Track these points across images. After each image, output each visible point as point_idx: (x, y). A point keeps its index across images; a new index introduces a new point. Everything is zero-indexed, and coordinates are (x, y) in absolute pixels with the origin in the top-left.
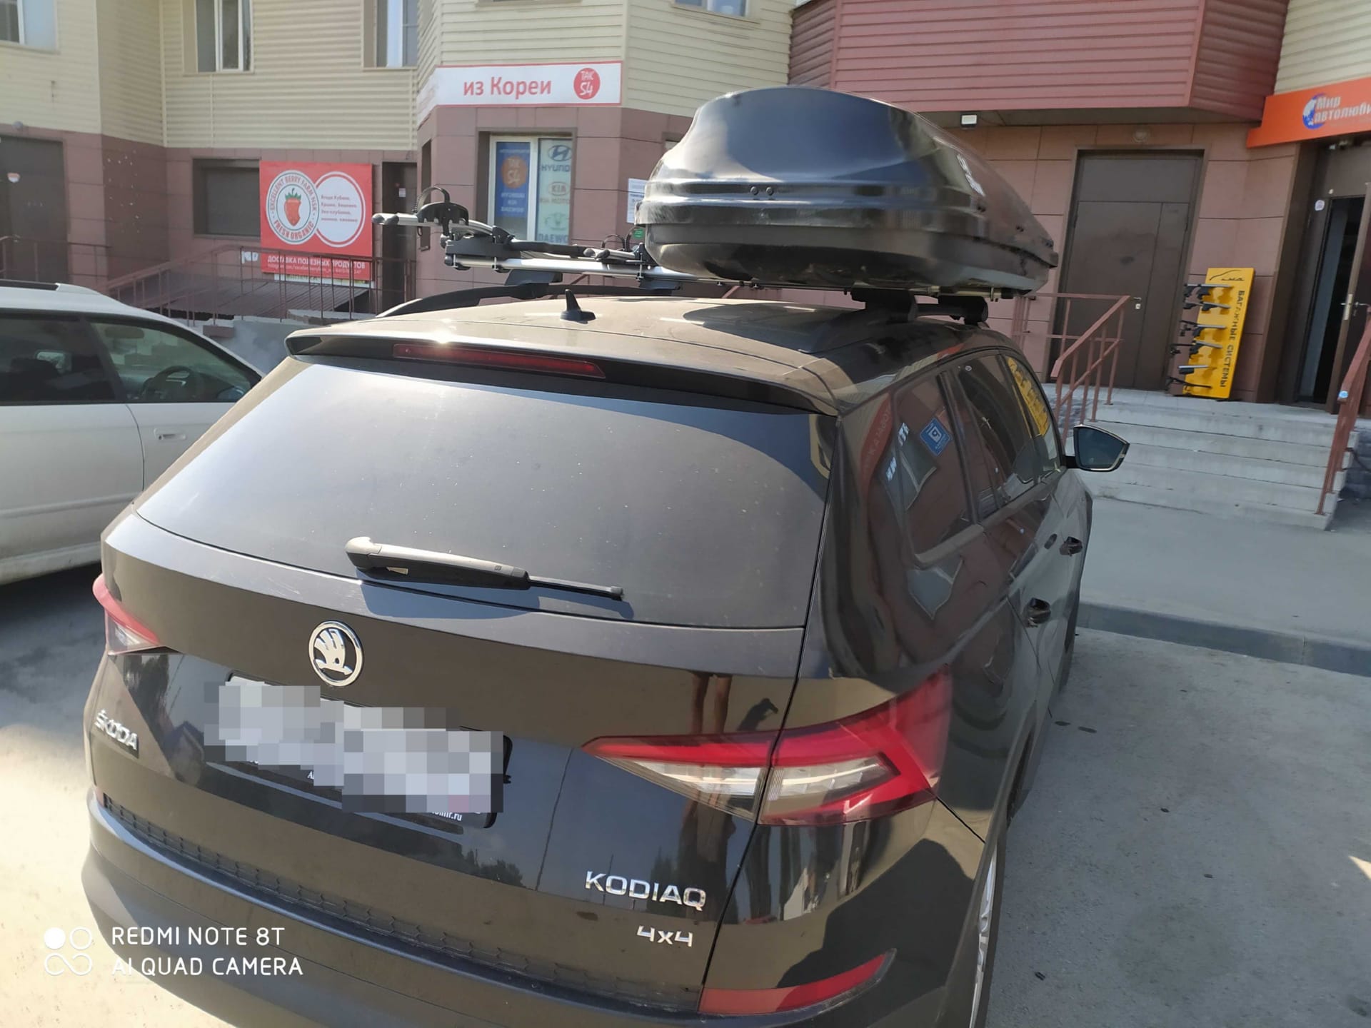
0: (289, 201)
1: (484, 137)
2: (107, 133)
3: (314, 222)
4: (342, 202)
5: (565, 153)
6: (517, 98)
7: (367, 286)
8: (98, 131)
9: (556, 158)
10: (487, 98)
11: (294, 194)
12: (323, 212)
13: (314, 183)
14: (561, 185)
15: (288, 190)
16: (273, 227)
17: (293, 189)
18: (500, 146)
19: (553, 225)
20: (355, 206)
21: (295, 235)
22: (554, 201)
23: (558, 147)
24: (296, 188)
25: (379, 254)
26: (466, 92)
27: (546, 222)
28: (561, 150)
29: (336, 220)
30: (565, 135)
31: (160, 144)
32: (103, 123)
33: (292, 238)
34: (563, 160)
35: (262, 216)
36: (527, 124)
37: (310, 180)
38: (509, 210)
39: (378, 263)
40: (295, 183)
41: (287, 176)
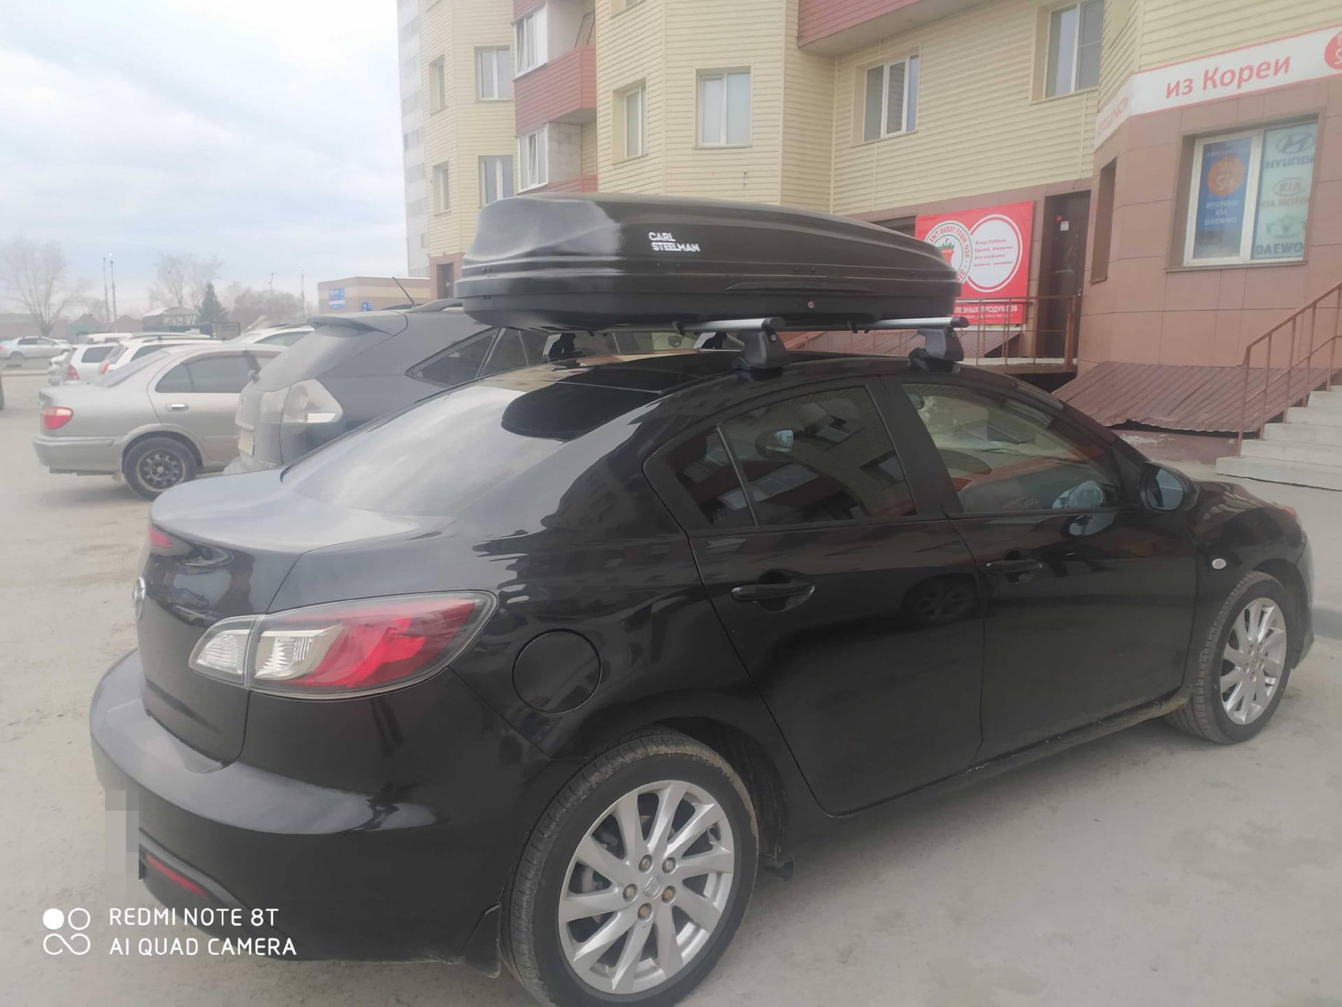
1: (1189, 141)
3: (967, 269)
4: (997, 245)
5: (1304, 141)
6: (1239, 86)
7: (1018, 329)
9: (1288, 150)
10: (1199, 95)
11: (948, 244)
12: (976, 258)
13: (969, 230)
15: (942, 242)
17: (947, 240)
18: (1207, 149)
20: (1011, 247)
22: (1282, 202)
23: (1291, 135)
24: (951, 238)
25: (1034, 292)
26: (1168, 96)
28: (1297, 138)
29: (989, 264)
30: (1306, 119)
32: (782, 202)
34: (1301, 150)
36: (1252, 114)
37: (965, 227)
38: (1216, 223)
39: (1031, 303)
40: (950, 233)
41: (942, 227)
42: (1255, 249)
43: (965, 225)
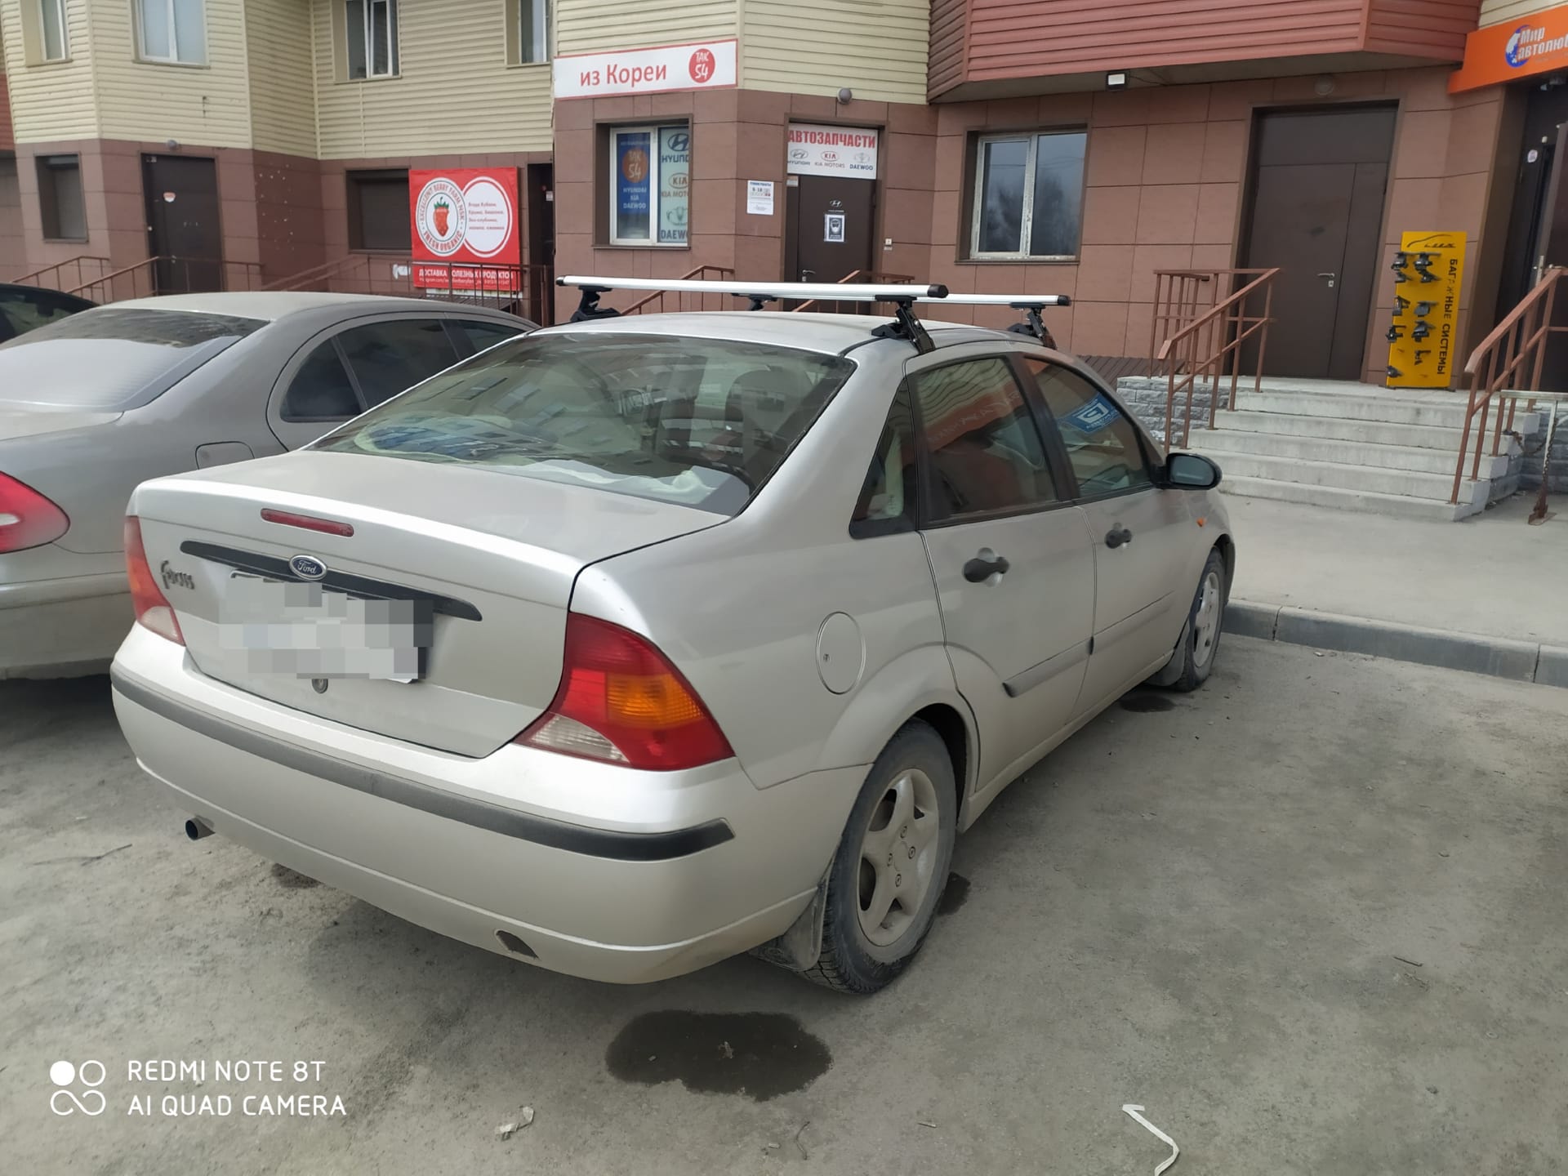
0: (438, 210)
1: (603, 130)
2: (259, 148)
3: (462, 231)
4: (489, 209)
5: (685, 142)
6: (634, 85)
7: (514, 296)
8: (248, 146)
9: (677, 148)
11: (443, 203)
12: (471, 220)
13: (462, 190)
14: (682, 176)
15: (436, 200)
16: (423, 238)
17: (442, 198)
18: (620, 138)
19: (677, 221)
20: (502, 213)
21: (445, 246)
22: (675, 194)
23: (678, 136)
24: (444, 196)
25: (526, 261)
26: (582, 82)
27: (668, 217)
28: (681, 138)
29: (483, 228)
30: (682, 123)
31: (313, 157)
32: (254, 136)
33: (442, 249)
34: (683, 150)
35: (412, 227)
36: (644, 113)
37: (457, 187)
38: (632, 207)
39: (525, 271)
40: (443, 192)
41: (436, 184)
42: (660, 234)
43: (458, 184)
